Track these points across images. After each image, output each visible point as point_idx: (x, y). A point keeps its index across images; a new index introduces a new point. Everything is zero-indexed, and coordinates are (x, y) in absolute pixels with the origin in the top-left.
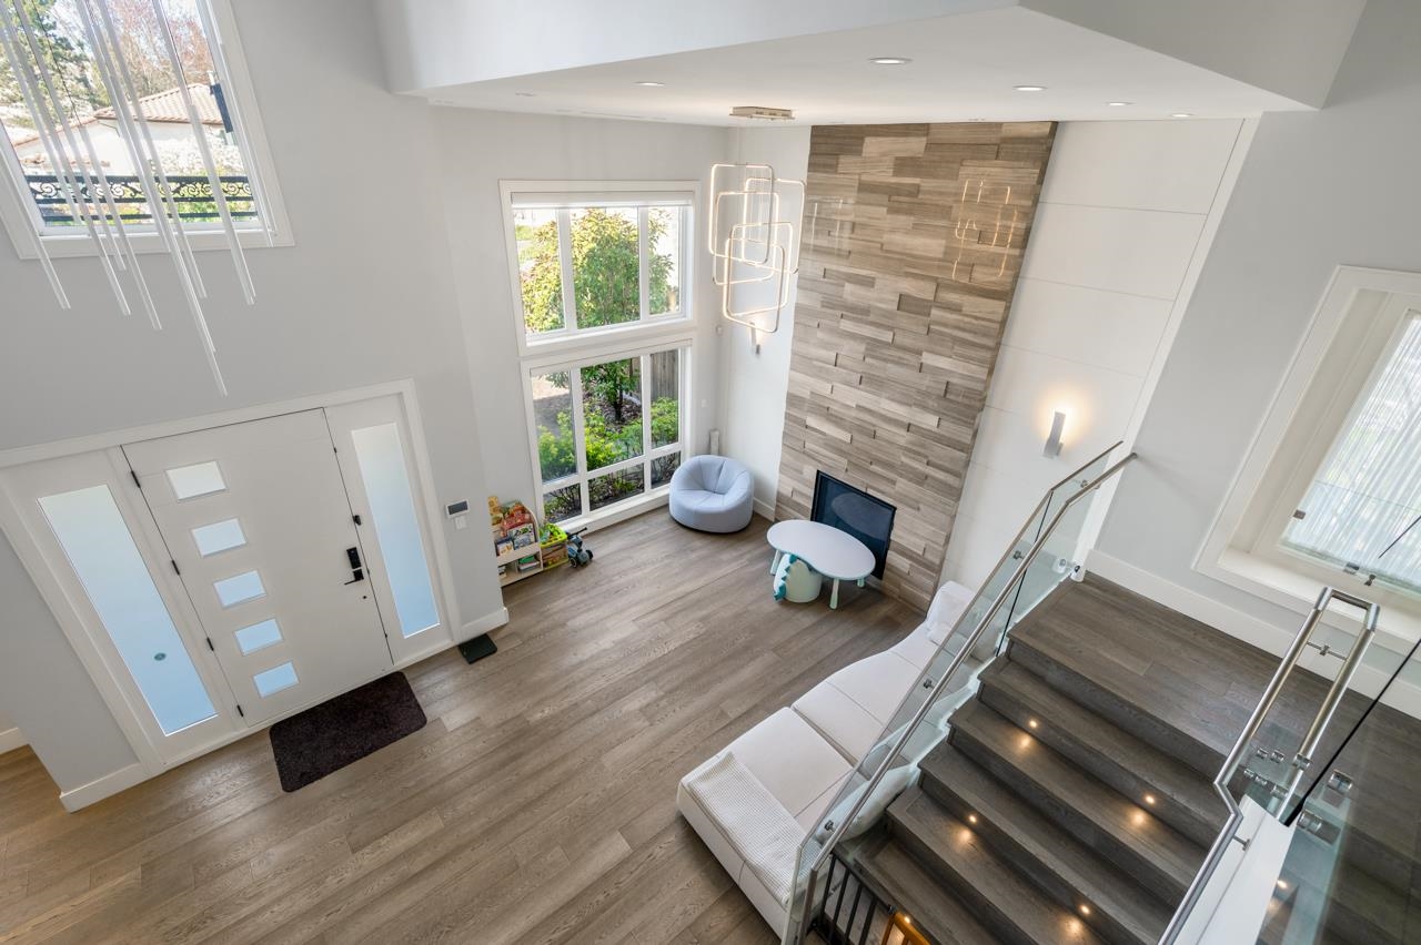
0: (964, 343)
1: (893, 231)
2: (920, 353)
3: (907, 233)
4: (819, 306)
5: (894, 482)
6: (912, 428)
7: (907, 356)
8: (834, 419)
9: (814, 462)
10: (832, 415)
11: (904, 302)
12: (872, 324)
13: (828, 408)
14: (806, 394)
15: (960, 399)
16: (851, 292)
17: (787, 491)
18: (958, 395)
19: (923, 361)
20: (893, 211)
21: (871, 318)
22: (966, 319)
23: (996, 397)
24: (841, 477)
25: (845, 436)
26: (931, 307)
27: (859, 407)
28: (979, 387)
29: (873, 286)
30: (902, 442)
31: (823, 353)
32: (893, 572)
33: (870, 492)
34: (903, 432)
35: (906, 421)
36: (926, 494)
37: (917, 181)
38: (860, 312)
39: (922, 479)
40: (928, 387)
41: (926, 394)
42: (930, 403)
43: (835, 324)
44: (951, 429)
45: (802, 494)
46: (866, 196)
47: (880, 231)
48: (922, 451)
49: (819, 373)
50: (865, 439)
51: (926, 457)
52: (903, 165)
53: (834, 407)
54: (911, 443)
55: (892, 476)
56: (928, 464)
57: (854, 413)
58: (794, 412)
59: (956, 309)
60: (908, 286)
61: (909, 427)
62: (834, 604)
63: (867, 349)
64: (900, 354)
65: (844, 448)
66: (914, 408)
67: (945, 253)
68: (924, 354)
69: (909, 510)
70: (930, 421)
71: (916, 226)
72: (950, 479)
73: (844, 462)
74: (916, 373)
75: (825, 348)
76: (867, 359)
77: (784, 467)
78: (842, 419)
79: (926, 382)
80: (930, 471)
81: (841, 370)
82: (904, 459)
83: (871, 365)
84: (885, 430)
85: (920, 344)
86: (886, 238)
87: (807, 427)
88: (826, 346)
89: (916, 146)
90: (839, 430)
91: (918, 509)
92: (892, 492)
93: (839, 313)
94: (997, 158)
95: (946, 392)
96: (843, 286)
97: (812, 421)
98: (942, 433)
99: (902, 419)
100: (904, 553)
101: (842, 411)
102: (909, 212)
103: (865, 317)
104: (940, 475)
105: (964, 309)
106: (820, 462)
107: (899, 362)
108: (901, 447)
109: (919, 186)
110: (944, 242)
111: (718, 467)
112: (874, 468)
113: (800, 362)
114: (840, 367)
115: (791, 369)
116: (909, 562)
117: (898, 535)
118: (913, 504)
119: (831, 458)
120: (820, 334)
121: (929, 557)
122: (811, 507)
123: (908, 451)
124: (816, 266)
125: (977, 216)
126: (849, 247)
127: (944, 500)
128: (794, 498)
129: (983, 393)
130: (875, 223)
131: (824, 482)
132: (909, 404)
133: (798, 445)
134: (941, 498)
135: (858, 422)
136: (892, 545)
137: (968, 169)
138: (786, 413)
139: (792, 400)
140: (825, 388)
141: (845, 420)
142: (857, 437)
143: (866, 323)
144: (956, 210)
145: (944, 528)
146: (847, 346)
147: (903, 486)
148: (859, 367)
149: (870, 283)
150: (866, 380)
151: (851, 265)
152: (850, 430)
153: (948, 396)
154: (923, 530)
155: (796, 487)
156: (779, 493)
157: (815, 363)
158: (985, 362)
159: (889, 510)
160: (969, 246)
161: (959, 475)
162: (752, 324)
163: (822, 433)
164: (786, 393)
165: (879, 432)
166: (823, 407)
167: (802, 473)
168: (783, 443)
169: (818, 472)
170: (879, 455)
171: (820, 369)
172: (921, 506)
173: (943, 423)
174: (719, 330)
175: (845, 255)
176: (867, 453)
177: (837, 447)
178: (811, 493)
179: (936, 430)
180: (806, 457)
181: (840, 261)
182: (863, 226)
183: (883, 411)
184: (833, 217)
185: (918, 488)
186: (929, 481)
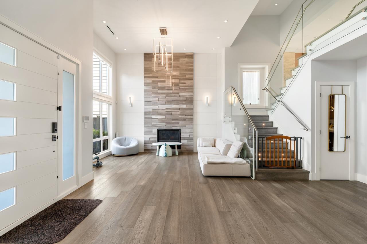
0: (187, 89)
2: (179, 93)
4: (151, 89)
7: (176, 94)
8: (160, 114)
9: (155, 127)
10: (159, 113)
11: (173, 84)
13: (158, 112)
14: (151, 110)
15: (189, 100)
17: (148, 139)
21: (166, 88)
22: (187, 85)
23: (195, 99)
24: (165, 128)
25: (164, 117)
26: (179, 84)
27: (167, 109)
28: (192, 96)
30: (179, 113)
31: (154, 99)
32: (184, 145)
33: (173, 128)
34: (179, 111)
35: (179, 108)
36: (187, 123)
38: (163, 88)
39: (185, 120)
41: (182, 101)
42: (184, 102)
43: (157, 92)
44: (189, 106)
45: (153, 138)
46: (159, 65)
48: (184, 113)
49: (154, 104)
50: (169, 116)
53: (160, 111)
54: (181, 112)
55: (178, 122)
56: (186, 115)
57: (165, 111)
58: (147, 116)
59: (185, 83)
60: (173, 81)
62: (177, 154)
63: (166, 95)
64: (175, 94)
65: (164, 120)
67: (180, 74)
68: (180, 93)
69: (184, 128)
70: (184, 106)
72: (191, 117)
73: (165, 124)
74: (179, 97)
75: (154, 98)
76: (166, 98)
77: (146, 133)
78: (162, 113)
79: (181, 99)
80: (187, 117)
81: (160, 102)
82: (180, 117)
83: (168, 99)
84: (174, 112)
85: (178, 92)
87: (152, 119)
88: (154, 97)
90: (162, 116)
91: (186, 127)
92: (179, 125)
93: (157, 89)
94: (186, 58)
96: (158, 83)
97: (153, 117)
98: (188, 108)
99: (177, 108)
100: (185, 139)
101: (162, 111)
104: (189, 117)
106: (157, 126)
107: (174, 96)
108: (179, 114)
110: (179, 72)
111: (124, 139)
112: (173, 122)
113: (147, 103)
114: (160, 101)
115: (145, 106)
116: (186, 140)
117: (182, 135)
118: (184, 126)
119: (161, 124)
120: (153, 95)
121: (191, 137)
122: (157, 140)
123: (180, 114)
124: (149, 80)
125: (184, 67)
126: (158, 75)
127: (191, 122)
128: (151, 140)
129: (193, 98)
130: (163, 70)
131: (159, 131)
132: (179, 104)
133: (150, 125)
134: (190, 122)
135: (167, 112)
136: (181, 138)
137: (181, 60)
138: (145, 117)
139: (146, 113)
140: (156, 107)
141: (163, 113)
142: (167, 116)
143: (165, 90)
144: (180, 67)
145: (192, 128)
146: (161, 96)
147: (181, 123)
148: (165, 100)
149: (164, 82)
150: (167, 102)
151: (159, 79)
152: (165, 115)
153: (187, 100)
154: (188, 131)
155: (150, 136)
156: (145, 141)
157: (152, 102)
158: (193, 92)
159: (179, 130)
160: (184, 72)
161: (193, 115)
162: (130, 98)
163: (157, 119)
164: (144, 112)
165: (173, 113)
166: (156, 112)
167: (152, 132)
168: (145, 126)
169: (157, 129)
170: (174, 118)
171: (154, 103)
172: (186, 126)
173: (187, 106)
174: (117, 102)
175: (157, 77)
176: (170, 119)
177: (162, 121)
178: (156, 136)
179: (185, 108)
180: (152, 127)
181: (156, 79)
182: (160, 71)
183: (173, 108)
184: (152, 70)
185: (185, 122)
186: (187, 119)
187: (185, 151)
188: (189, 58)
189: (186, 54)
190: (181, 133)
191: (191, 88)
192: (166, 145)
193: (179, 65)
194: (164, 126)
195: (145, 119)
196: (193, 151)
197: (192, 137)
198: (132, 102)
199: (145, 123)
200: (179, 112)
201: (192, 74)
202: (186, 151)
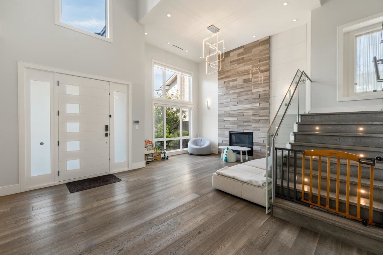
0: (261, 83)
1: (239, 68)
3: (243, 67)
4: (224, 90)
6: (253, 109)
7: (248, 92)
9: (227, 130)
10: (231, 115)
11: (245, 81)
12: (238, 88)
14: (223, 112)
15: (264, 97)
16: (231, 84)
17: (221, 142)
18: (263, 96)
19: (252, 92)
20: (238, 64)
21: (238, 87)
22: (261, 78)
23: (272, 94)
24: (236, 130)
25: (236, 119)
26: (251, 80)
27: (238, 110)
28: (268, 92)
30: (251, 114)
31: (227, 100)
32: (256, 152)
33: (245, 131)
34: (251, 111)
35: (251, 108)
36: (261, 125)
37: (243, 56)
38: (235, 87)
39: (258, 121)
40: (255, 97)
41: (255, 99)
42: (256, 101)
43: (229, 93)
44: (263, 105)
45: (225, 141)
46: (231, 64)
47: (236, 69)
48: (257, 113)
49: (226, 106)
50: (241, 117)
51: (258, 115)
52: (239, 55)
53: (231, 113)
54: (254, 113)
55: (250, 124)
56: (259, 116)
57: (237, 112)
58: (220, 119)
59: (258, 77)
60: (245, 77)
61: (252, 109)
63: (238, 95)
64: (246, 93)
65: (236, 122)
66: (252, 104)
67: (252, 67)
68: (252, 90)
69: (257, 131)
70: (257, 105)
71: (244, 65)
72: (266, 118)
73: (236, 126)
74: (251, 95)
76: (238, 98)
77: (220, 135)
78: (234, 115)
79: (254, 96)
80: (261, 118)
81: (232, 103)
82: (252, 118)
83: (239, 98)
84: (246, 113)
85: (250, 89)
86: (238, 70)
87: (224, 121)
88: (226, 98)
89: (242, 50)
90: (233, 118)
91: (259, 130)
92: (251, 128)
93: (229, 90)
94: (259, 46)
95: (260, 96)
97: (226, 119)
98: (262, 107)
100: (258, 144)
101: (234, 112)
102: (242, 63)
103: (236, 88)
104: (263, 118)
106: (229, 129)
107: (247, 95)
108: (251, 115)
110: (252, 65)
111: (200, 140)
112: (245, 124)
113: (220, 105)
115: (218, 108)
116: (260, 147)
117: (255, 140)
119: (232, 127)
120: (225, 96)
121: (265, 142)
122: (228, 143)
123: (253, 115)
124: (222, 81)
125: (258, 58)
126: (230, 75)
127: (266, 124)
128: (223, 142)
131: (231, 134)
132: (251, 104)
133: (222, 127)
134: (264, 124)
135: (238, 114)
136: (254, 144)
137: (254, 50)
139: (220, 116)
140: (228, 109)
142: (239, 118)
143: (236, 89)
144: (253, 58)
146: (232, 97)
147: (254, 125)
148: (236, 100)
149: (236, 80)
150: (239, 102)
151: (231, 78)
152: (236, 117)
153: (261, 97)
154: (262, 135)
155: (223, 139)
156: (218, 143)
157: (225, 104)
158: (269, 86)
159: (251, 134)
160: (258, 64)
161: (268, 116)
162: (207, 101)
163: (229, 121)
164: (218, 114)
165: (244, 114)
166: (228, 114)
167: (224, 134)
168: (218, 128)
169: (229, 132)
170: (245, 120)
172: (260, 129)
173: (261, 104)
174: (198, 107)
175: (229, 77)
176: (242, 121)
177: (233, 123)
178: (228, 139)
179: (259, 107)
180: (225, 129)
181: (228, 79)
182: (232, 69)
183: (244, 108)
184: (225, 70)
185: (258, 124)
186: (261, 121)
188: (264, 44)
189: (260, 41)
190: (254, 137)
191: (268, 81)
192: (228, 149)
193: (251, 57)
195: (218, 121)
198: (209, 106)
199: (218, 125)
200: (251, 112)
201: (269, 63)
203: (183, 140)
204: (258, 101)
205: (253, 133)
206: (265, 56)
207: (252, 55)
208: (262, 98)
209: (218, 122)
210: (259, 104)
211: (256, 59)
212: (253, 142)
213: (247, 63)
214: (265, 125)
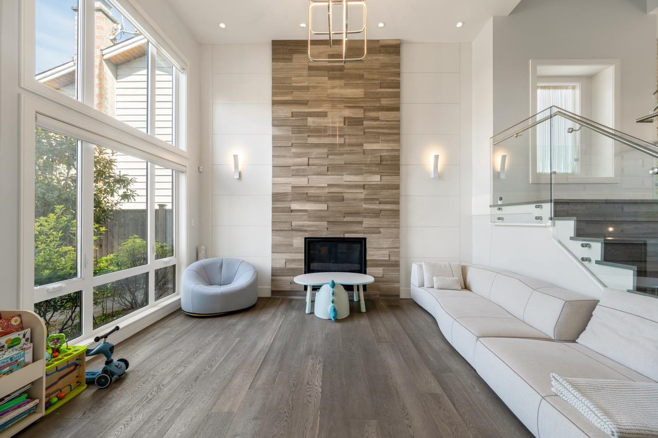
0: (384, 134)
1: (333, 88)
2: (362, 145)
3: (341, 87)
4: (290, 134)
5: (361, 223)
6: (365, 187)
7: (355, 148)
8: (312, 199)
9: (301, 233)
10: (311, 197)
11: (347, 121)
13: (307, 193)
14: (288, 189)
15: (389, 162)
16: (312, 122)
17: (281, 264)
18: (387, 161)
19: (364, 148)
20: (331, 78)
21: (329, 132)
22: (383, 123)
23: (405, 159)
24: (325, 234)
25: (323, 207)
26: (363, 121)
27: (331, 186)
28: (395, 153)
29: (327, 117)
30: (363, 196)
31: (298, 160)
33: (347, 236)
34: (362, 191)
35: (362, 183)
36: (384, 222)
38: (319, 131)
39: (377, 214)
40: (370, 161)
41: (370, 165)
42: (374, 169)
43: (304, 142)
44: (388, 180)
45: (294, 261)
46: (312, 72)
47: (325, 89)
48: (375, 197)
49: (297, 173)
50: (338, 204)
51: (377, 199)
53: (312, 191)
54: (367, 195)
55: (359, 219)
56: (380, 203)
57: (327, 190)
58: (279, 205)
59: (377, 119)
60: (348, 113)
61: (364, 187)
62: (363, 309)
63: (328, 150)
64: (351, 148)
65: (323, 214)
66: (365, 175)
67: (365, 95)
68: (364, 145)
69: (374, 235)
70: (376, 179)
71: (345, 85)
72: (391, 207)
73: (325, 224)
74: (363, 156)
75: (298, 157)
76: (329, 157)
77: (276, 248)
78: (318, 197)
79: (369, 159)
80: (382, 207)
81: (313, 167)
82: (365, 206)
83: (333, 159)
84: (349, 194)
85: (360, 141)
86: (329, 91)
87: (292, 211)
88: (298, 155)
90: (317, 205)
91: (380, 232)
92: (362, 229)
93: (306, 135)
94: (380, 53)
95: (381, 161)
96: (307, 119)
97: (295, 206)
98: (385, 183)
99: (358, 183)
100: (377, 264)
101: (318, 191)
102: (341, 78)
103: (324, 134)
104: (388, 207)
105: (380, 118)
106: (306, 231)
107: (351, 153)
108: (361, 200)
109: (343, 66)
110: (363, 90)
111: (219, 265)
112: (347, 219)
113: (279, 170)
114: (313, 165)
115: (273, 177)
116: (381, 268)
117: (371, 255)
118: (376, 231)
119: (315, 226)
120: (294, 150)
121: (393, 258)
122: (304, 267)
123: (366, 200)
124: (286, 112)
125: (376, 77)
126: (308, 98)
127: (393, 220)
128: (288, 266)
129: (398, 156)
130: (322, 85)
131: (311, 244)
132: (362, 174)
133: (287, 227)
134: (390, 220)
135: (331, 195)
136: (368, 263)
138: (273, 208)
139: (276, 197)
140: (302, 181)
141: (321, 196)
142: (331, 204)
143: (325, 136)
144: (366, 76)
145: (397, 237)
146: (315, 152)
147: (368, 222)
148: (326, 162)
149: (324, 115)
150: (332, 169)
151: (311, 107)
152: (325, 202)
153: (383, 163)
154: (386, 243)
155: (288, 258)
156: (273, 269)
157: (292, 168)
158: (398, 141)
159: (362, 242)
160: (376, 91)
161: (398, 203)
162: (235, 157)
163: (306, 211)
164: (271, 194)
165: (346, 196)
166: (304, 194)
167: (292, 245)
168: (273, 230)
169: (306, 238)
170: (348, 210)
171: (297, 170)
172: (381, 230)
173: (383, 178)
174: (201, 168)
175: (304, 103)
176: (340, 212)
177: (316, 216)
178: (302, 256)
179: (379, 183)
180: (293, 233)
181: (303, 107)
182: (314, 87)
183: (346, 183)
184: (294, 84)
185: (377, 219)
186: (383, 213)
187: (378, 296)
188: (390, 53)
189: (381, 43)
190: (368, 249)
191: (394, 131)
192: (333, 285)
193: (361, 72)
194: (323, 230)
195: (273, 212)
196: (399, 296)
197: (397, 259)
198: (240, 168)
199: (272, 222)
200: (362, 194)
201: (398, 95)
202: (381, 296)
203: (157, 272)
204: (377, 169)
205: (365, 239)
206: (393, 78)
207: (364, 69)
208: (385, 165)
209: (271, 213)
210: (379, 176)
211: (374, 79)
212: (367, 258)
213: (352, 82)
214: (392, 222)
